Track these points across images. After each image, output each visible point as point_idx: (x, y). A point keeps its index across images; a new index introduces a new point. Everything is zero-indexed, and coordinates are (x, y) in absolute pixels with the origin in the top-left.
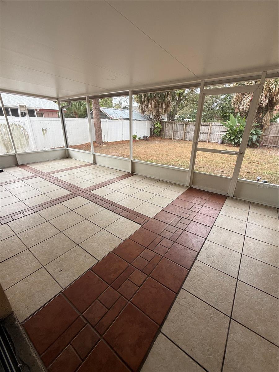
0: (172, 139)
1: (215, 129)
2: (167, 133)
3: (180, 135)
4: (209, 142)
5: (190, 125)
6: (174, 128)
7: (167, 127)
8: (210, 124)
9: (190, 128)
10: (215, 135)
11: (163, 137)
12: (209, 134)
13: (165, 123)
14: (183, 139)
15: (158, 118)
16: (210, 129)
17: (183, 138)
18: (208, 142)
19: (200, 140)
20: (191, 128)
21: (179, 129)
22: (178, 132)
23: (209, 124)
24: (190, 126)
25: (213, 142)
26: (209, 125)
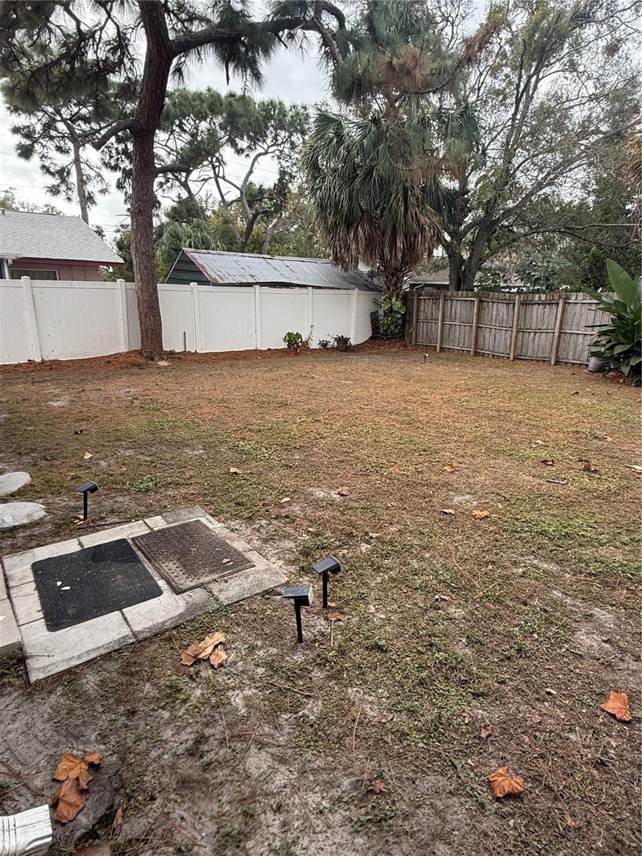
0: (438, 350)
1: (578, 316)
2: (423, 328)
3: (461, 337)
4: (557, 363)
5: (495, 304)
6: (443, 314)
7: (422, 309)
8: (560, 297)
9: (495, 313)
10: (581, 337)
11: (411, 342)
12: (557, 334)
13: (415, 297)
14: (472, 350)
15: (393, 282)
16: (559, 316)
17: (473, 346)
18: (553, 363)
19: (530, 353)
20: (498, 315)
21: (458, 316)
22: (458, 326)
23: (556, 298)
24: (495, 308)
25: (573, 364)
26: (558, 304)
